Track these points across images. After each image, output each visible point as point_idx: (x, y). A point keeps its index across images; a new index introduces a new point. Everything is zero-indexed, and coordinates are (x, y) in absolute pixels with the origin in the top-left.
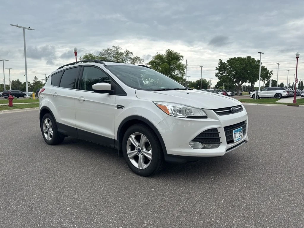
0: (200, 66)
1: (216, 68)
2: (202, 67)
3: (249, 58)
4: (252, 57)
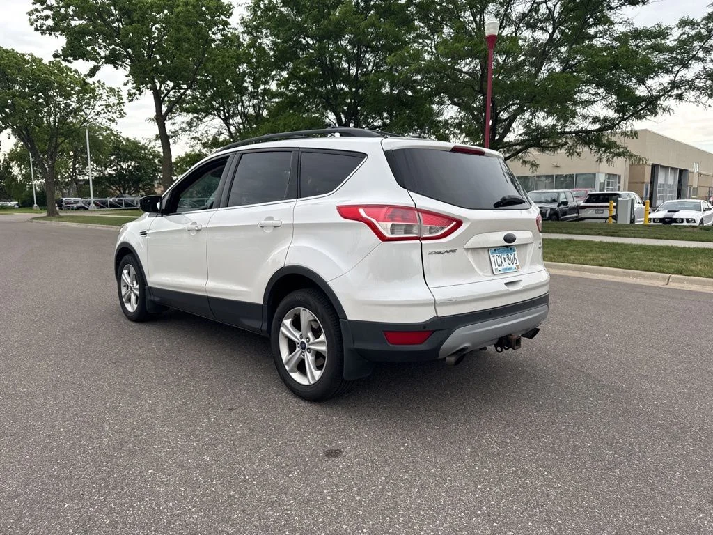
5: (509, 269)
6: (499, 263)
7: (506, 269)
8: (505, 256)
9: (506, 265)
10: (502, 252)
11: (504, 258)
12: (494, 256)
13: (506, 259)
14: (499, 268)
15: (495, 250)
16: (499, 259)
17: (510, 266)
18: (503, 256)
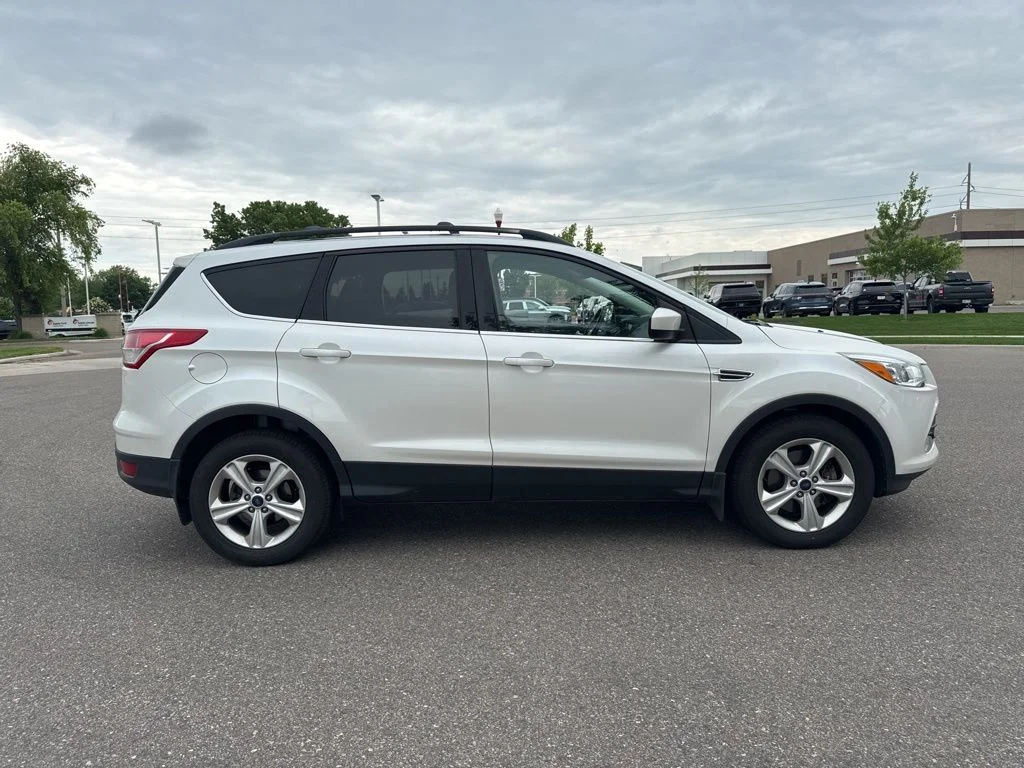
0: (152, 222)
1: (205, 231)
2: (159, 224)
3: (311, 206)
4: (322, 204)
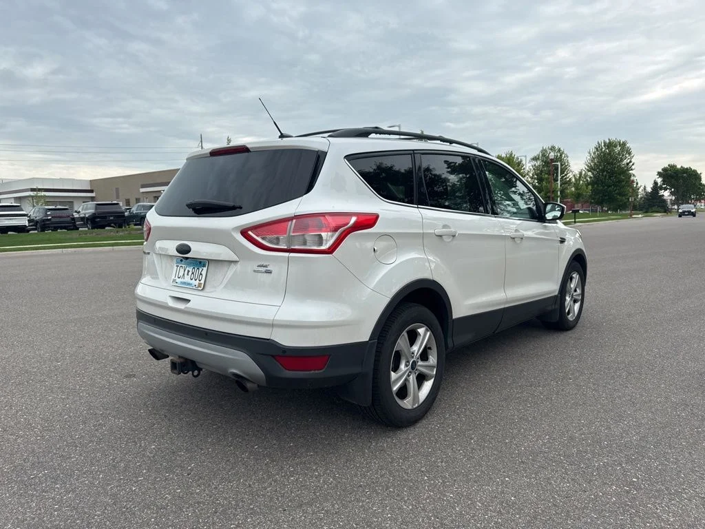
5: (189, 284)
6: (181, 274)
7: (184, 283)
8: (191, 270)
9: (187, 279)
10: (189, 265)
11: (189, 271)
12: (177, 266)
13: (190, 273)
14: (178, 280)
15: (181, 261)
16: (182, 270)
17: (191, 282)
18: (187, 269)
